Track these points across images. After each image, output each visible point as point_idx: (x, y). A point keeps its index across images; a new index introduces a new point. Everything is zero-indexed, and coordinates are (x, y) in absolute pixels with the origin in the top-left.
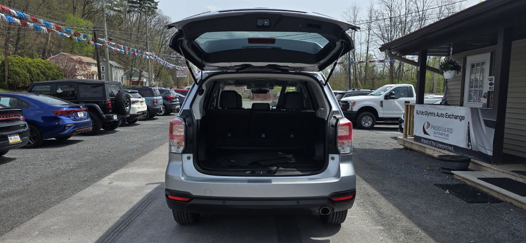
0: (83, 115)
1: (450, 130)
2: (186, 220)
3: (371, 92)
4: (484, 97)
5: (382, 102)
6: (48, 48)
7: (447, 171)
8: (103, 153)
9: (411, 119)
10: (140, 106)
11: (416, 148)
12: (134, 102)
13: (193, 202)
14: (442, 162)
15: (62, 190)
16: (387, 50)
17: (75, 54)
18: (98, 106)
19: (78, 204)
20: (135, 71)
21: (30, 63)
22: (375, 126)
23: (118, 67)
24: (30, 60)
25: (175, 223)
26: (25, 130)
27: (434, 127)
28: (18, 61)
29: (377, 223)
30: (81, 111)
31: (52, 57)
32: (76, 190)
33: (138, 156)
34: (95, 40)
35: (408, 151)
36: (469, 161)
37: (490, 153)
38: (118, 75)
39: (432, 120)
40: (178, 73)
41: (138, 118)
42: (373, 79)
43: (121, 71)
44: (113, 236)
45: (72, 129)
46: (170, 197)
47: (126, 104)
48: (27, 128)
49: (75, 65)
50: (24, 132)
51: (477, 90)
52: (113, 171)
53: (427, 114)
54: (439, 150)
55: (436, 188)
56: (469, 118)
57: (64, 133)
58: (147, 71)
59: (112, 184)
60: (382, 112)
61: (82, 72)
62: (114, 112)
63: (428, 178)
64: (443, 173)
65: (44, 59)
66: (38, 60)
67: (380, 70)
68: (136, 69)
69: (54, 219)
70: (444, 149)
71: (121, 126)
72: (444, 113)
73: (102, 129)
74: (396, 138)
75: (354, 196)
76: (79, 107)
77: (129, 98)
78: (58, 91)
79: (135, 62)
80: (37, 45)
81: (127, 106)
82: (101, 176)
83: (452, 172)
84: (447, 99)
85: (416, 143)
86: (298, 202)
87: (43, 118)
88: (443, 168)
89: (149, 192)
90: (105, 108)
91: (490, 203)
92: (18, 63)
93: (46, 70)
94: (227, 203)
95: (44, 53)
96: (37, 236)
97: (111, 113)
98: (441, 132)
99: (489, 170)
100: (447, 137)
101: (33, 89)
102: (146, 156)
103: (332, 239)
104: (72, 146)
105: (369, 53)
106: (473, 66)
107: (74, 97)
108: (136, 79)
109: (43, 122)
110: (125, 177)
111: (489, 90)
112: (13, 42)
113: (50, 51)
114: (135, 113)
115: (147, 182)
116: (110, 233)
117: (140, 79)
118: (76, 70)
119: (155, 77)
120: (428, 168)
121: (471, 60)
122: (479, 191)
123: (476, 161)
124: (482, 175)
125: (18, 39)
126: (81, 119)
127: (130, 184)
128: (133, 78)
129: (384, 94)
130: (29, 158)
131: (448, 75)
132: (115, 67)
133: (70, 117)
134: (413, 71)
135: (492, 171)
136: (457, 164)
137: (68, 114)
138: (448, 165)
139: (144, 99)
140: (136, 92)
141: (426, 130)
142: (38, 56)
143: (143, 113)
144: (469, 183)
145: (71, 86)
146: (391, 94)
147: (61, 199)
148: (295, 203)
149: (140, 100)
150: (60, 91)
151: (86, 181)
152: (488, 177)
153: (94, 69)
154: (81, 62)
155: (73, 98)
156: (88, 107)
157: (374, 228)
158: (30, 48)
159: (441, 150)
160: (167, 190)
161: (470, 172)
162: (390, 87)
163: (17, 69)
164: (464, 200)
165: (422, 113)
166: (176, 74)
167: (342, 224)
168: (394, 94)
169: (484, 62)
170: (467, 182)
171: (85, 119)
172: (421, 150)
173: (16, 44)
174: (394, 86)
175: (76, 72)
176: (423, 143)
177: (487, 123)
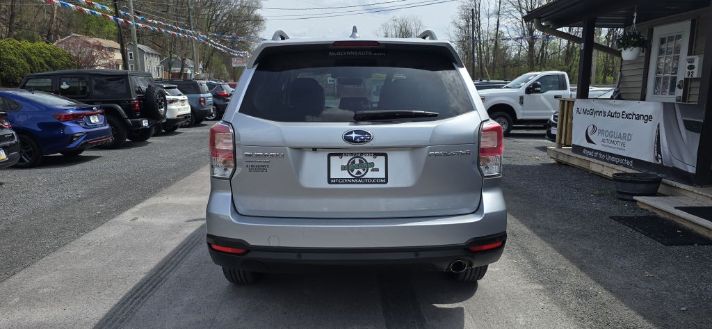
0: (97, 121)
1: (628, 137)
2: (242, 277)
3: (506, 83)
4: (679, 87)
5: (522, 98)
6: (54, 27)
7: (625, 197)
8: (126, 175)
9: (569, 120)
10: (180, 107)
11: (575, 162)
12: (172, 102)
13: (250, 255)
14: (619, 184)
15: (63, 230)
16: (535, 20)
17: (91, 36)
18: (119, 107)
19: (83, 253)
20: (176, 59)
21: (29, 50)
22: (512, 132)
23: (152, 54)
24: (29, 45)
25: (226, 282)
26: (13, 142)
27: (602, 132)
28: (12, 47)
29: (533, 279)
30: (96, 114)
31: (60, 40)
32: (84, 231)
33: (176, 179)
34: (117, 15)
35: (563, 167)
36: (658, 182)
37: (692, 170)
38: (153, 65)
39: (600, 122)
40: (234, 60)
41: (180, 123)
42: (504, 66)
43: (156, 59)
44: (132, 303)
45: (83, 140)
46: (215, 247)
47: (160, 104)
48: (16, 140)
49: (91, 52)
50: (11, 145)
51: (667, 77)
52: (138, 201)
53: (593, 112)
54: (611, 165)
55: (613, 223)
56: (659, 118)
57: (72, 146)
58: (192, 59)
59: (136, 221)
60: (522, 111)
61: (103, 62)
62: (144, 116)
63: (599, 206)
64: (620, 199)
65: (48, 43)
66: (40, 44)
67: (514, 53)
68: (176, 56)
69: (45, 278)
70: (619, 164)
71: (155, 135)
72: (620, 110)
73: (127, 140)
74: (544, 149)
75: (504, 243)
76: (91, 109)
77: (164, 95)
78: (62, 87)
79: (175, 46)
80: (40, 23)
81: (162, 107)
82: (121, 209)
83: (635, 198)
84: (621, 92)
85: (575, 155)
86: (416, 255)
87: (40, 125)
88: (619, 192)
89: (189, 233)
90: (130, 110)
91: (699, 245)
92: (12, 49)
93: (53, 59)
94: (305, 257)
95: (49, 34)
96: (16, 305)
97: (139, 117)
98: (613, 139)
99: (690, 195)
100: (622, 147)
101: (27, 85)
102: (189, 178)
103: (467, 307)
104: (84, 164)
105: (499, 29)
106: (662, 41)
107: (86, 95)
108: (177, 70)
109: (40, 130)
110: (156, 211)
111: (686, 76)
112: (6, 20)
113: (57, 32)
114: (175, 116)
115: (187, 218)
116: (128, 299)
117: (182, 70)
118: (93, 58)
119: (203, 66)
120: (597, 192)
121: (660, 32)
122: (677, 226)
123: (669, 182)
124: (681, 202)
125: (12, 16)
126: (96, 126)
127: (163, 221)
128: (172, 69)
129: (525, 85)
130: (20, 183)
131: (628, 54)
132: (148, 53)
133: (79, 124)
134: (561, 54)
135: (694, 196)
136: (642, 186)
137: (75, 118)
138: (629, 188)
139: (186, 97)
140: (175, 88)
141: (591, 137)
142: (40, 39)
143: (186, 116)
144: (662, 215)
145: (82, 79)
146: (535, 85)
147: (60, 245)
148: (411, 256)
149: (180, 98)
150: (65, 86)
151: (99, 216)
152: (689, 205)
153: (118, 56)
154: (100, 47)
155: (83, 96)
156: (104, 108)
157: (528, 287)
158: (29, 29)
159: (613, 165)
160: (208, 236)
161: (662, 198)
162: (533, 76)
163: (13, 58)
164: (659, 241)
165: (585, 112)
166: (232, 62)
167: (480, 282)
168: (539, 86)
169: (681, 35)
170: (658, 213)
171: (101, 126)
172: (584, 165)
173: (10, 23)
174: (540, 74)
175: (94, 61)
176: (586, 155)
177: (689, 126)
